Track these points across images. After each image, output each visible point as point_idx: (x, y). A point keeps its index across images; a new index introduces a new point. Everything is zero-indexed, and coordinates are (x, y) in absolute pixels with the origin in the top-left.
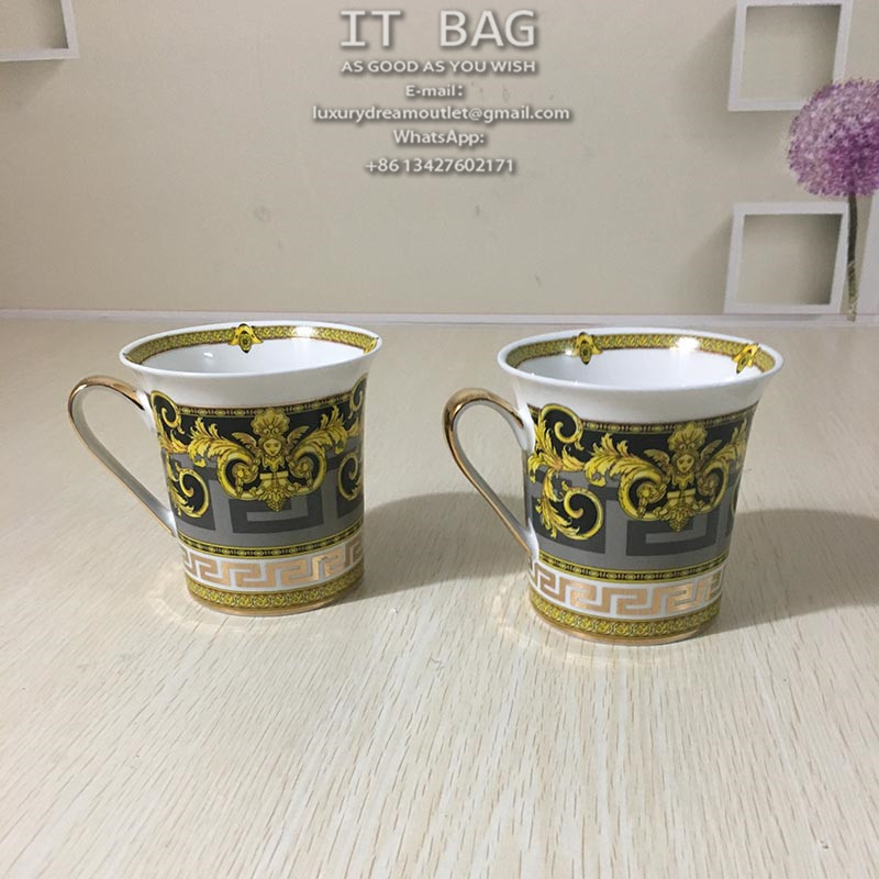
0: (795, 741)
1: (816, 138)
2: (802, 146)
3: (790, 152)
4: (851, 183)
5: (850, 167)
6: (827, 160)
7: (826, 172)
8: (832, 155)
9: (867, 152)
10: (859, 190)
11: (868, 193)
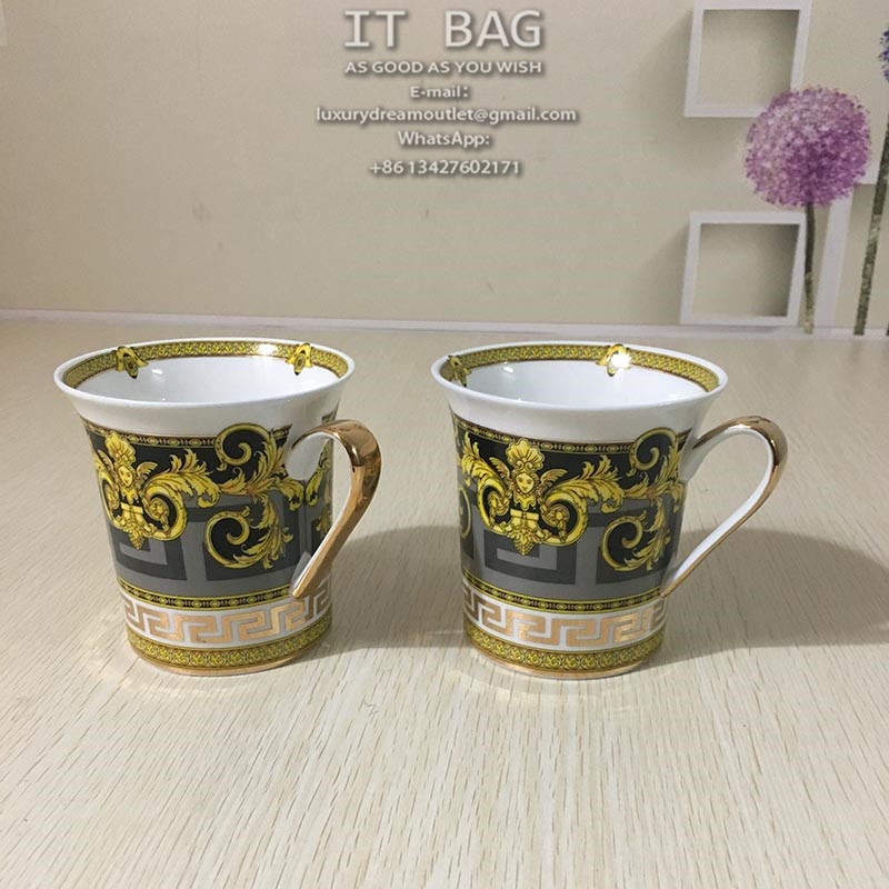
0: (756, 796)
1: (773, 146)
2: (759, 154)
3: (748, 160)
4: (809, 193)
5: (806, 176)
6: (783, 169)
7: (784, 181)
8: (789, 165)
9: (825, 162)
10: (817, 200)
11: (826, 203)
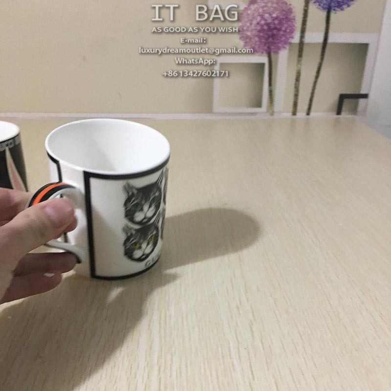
1: (251, 24)
2: (245, 28)
4: (269, 47)
5: (267, 39)
6: (257, 36)
7: (256, 42)
8: (259, 33)
9: (275, 32)
10: (272, 51)
11: (277, 53)
